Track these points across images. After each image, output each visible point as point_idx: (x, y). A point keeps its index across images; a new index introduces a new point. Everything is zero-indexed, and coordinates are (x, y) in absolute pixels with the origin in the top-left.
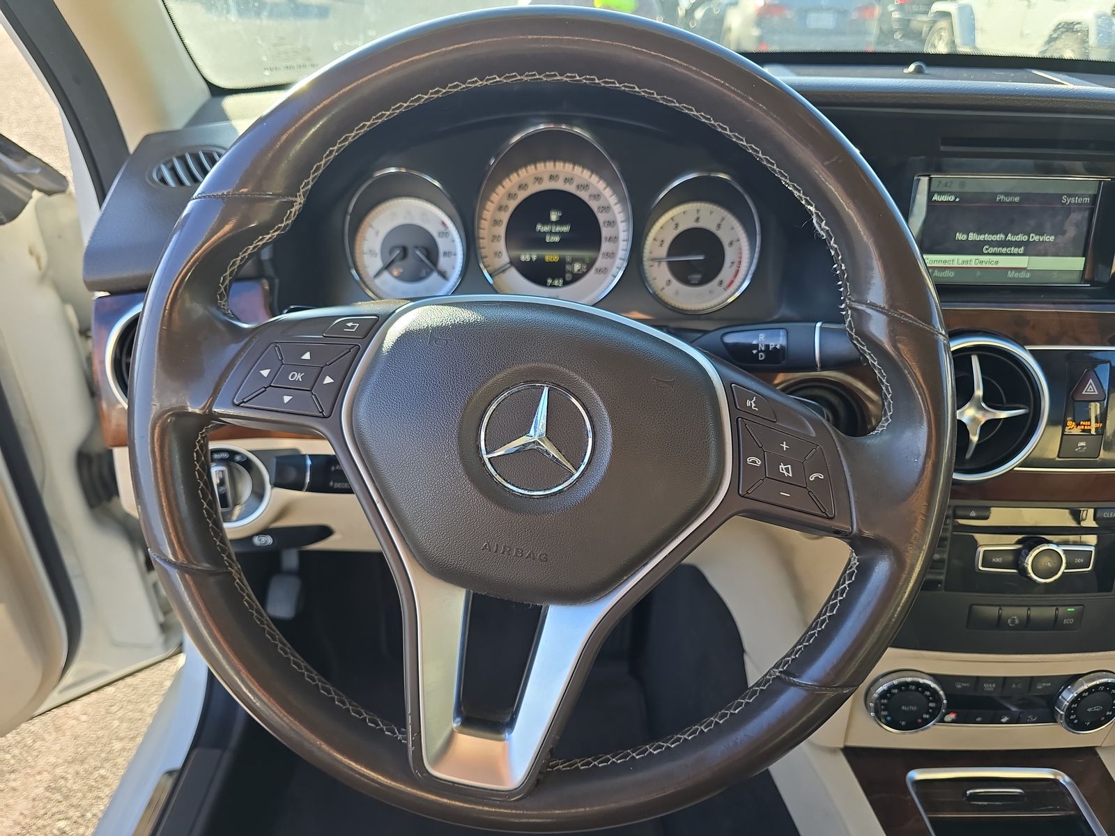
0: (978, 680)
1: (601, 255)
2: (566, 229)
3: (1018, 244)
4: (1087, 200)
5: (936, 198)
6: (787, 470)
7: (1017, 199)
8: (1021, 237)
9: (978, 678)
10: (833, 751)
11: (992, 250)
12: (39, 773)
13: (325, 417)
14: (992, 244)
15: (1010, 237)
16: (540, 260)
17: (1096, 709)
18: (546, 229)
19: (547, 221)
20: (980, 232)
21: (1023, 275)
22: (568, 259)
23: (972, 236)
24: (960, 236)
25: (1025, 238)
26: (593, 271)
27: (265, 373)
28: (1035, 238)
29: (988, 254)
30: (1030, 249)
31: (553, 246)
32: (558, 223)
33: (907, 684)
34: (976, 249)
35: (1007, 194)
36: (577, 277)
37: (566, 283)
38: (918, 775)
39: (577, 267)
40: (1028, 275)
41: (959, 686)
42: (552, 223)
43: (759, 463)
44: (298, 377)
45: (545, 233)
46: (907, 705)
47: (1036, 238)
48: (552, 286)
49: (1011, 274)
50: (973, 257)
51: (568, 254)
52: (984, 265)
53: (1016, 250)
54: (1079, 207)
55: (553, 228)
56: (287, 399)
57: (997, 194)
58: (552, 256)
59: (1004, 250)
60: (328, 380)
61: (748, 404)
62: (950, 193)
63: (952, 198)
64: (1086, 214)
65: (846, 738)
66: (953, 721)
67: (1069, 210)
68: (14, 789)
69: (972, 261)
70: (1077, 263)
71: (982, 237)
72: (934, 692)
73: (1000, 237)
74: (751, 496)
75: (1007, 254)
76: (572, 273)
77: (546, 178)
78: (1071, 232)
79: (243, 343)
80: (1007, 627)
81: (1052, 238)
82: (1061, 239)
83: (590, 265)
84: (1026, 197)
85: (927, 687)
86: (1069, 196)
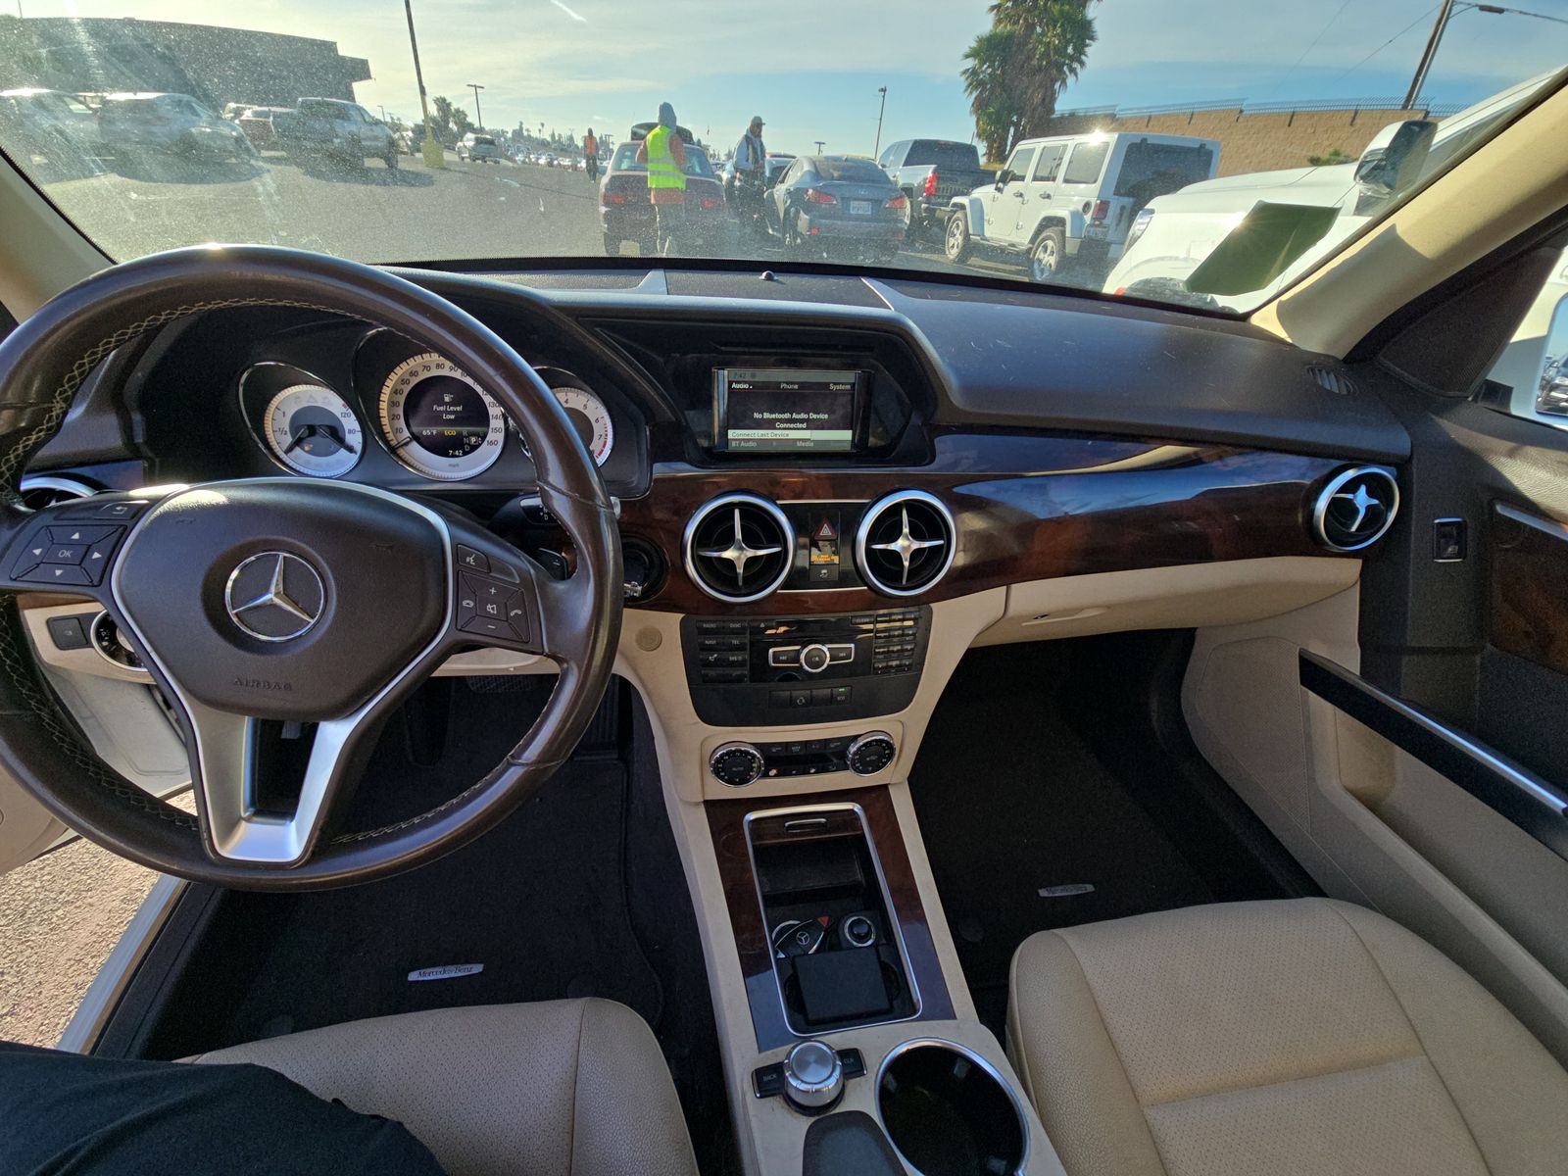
0: (787, 745)
1: (490, 430)
2: (459, 409)
3: (802, 421)
4: (848, 387)
5: (734, 386)
6: (493, 609)
7: (796, 387)
8: (803, 416)
9: (787, 743)
10: (697, 804)
11: (782, 426)
12: (116, 889)
13: (96, 586)
14: (781, 421)
15: (794, 416)
16: (441, 435)
17: (873, 758)
18: (441, 408)
19: (442, 403)
20: (771, 413)
21: (807, 444)
22: (465, 434)
23: (767, 415)
24: (756, 415)
25: (805, 416)
26: (486, 442)
27: (37, 552)
28: (813, 416)
29: (780, 429)
30: (812, 425)
31: (450, 423)
32: (450, 404)
33: (734, 752)
34: (770, 425)
35: (788, 383)
36: (474, 448)
37: (465, 453)
38: (752, 816)
39: (473, 440)
40: (812, 444)
41: (774, 750)
42: (447, 404)
43: (472, 604)
44: (68, 554)
45: (442, 412)
46: (736, 767)
47: (815, 416)
48: (454, 456)
49: (799, 444)
50: (769, 431)
51: (465, 430)
52: (778, 437)
53: (801, 426)
54: (843, 393)
55: (448, 407)
56: (58, 572)
57: (780, 383)
58: (450, 431)
59: (792, 426)
60: (96, 555)
61: (468, 560)
62: (745, 382)
63: (746, 386)
64: (849, 397)
65: (703, 797)
66: (776, 776)
67: (836, 394)
68: (91, 905)
69: (768, 434)
70: (846, 435)
71: (773, 416)
72: (754, 756)
73: (787, 416)
74: (466, 629)
75: (794, 429)
76: (469, 444)
77: (433, 367)
78: (840, 412)
79: (17, 529)
80: (796, 705)
81: (826, 416)
82: (833, 417)
83: (484, 438)
84: (802, 385)
85: (748, 753)
86: (835, 384)
